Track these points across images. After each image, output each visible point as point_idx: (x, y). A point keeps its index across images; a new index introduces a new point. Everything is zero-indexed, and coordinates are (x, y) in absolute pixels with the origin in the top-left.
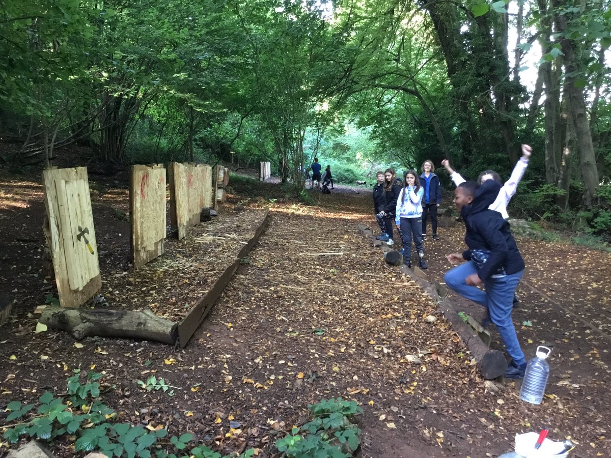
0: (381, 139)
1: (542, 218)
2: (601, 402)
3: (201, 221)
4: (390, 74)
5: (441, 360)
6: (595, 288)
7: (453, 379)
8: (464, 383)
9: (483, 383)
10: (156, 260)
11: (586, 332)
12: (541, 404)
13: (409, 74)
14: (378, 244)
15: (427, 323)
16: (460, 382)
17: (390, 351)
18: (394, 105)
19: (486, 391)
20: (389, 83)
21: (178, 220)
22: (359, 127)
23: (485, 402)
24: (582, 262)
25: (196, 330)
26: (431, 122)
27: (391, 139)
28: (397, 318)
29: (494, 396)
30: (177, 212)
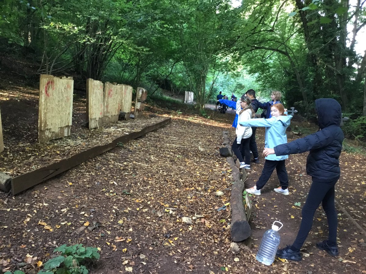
0: (263, 82)
1: (356, 138)
2: (320, 269)
3: (119, 120)
4: (271, 40)
5: (207, 223)
6: (363, 185)
7: (209, 238)
8: (215, 242)
9: (229, 244)
10: (61, 139)
11: (338, 215)
12: (271, 265)
13: (283, 41)
14: (225, 143)
15: (215, 196)
16: (213, 241)
17: (174, 213)
18: (273, 61)
19: (229, 250)
20: (270, 46)
21: (89, 116)
22: (250, 74)
23: (224, 258)
24: (362, 167)
25: (38, 184)
26: (295, 73)
27: (269, 82)
28: (197, 190)
29: (233, 255)
30: (89, 111)
